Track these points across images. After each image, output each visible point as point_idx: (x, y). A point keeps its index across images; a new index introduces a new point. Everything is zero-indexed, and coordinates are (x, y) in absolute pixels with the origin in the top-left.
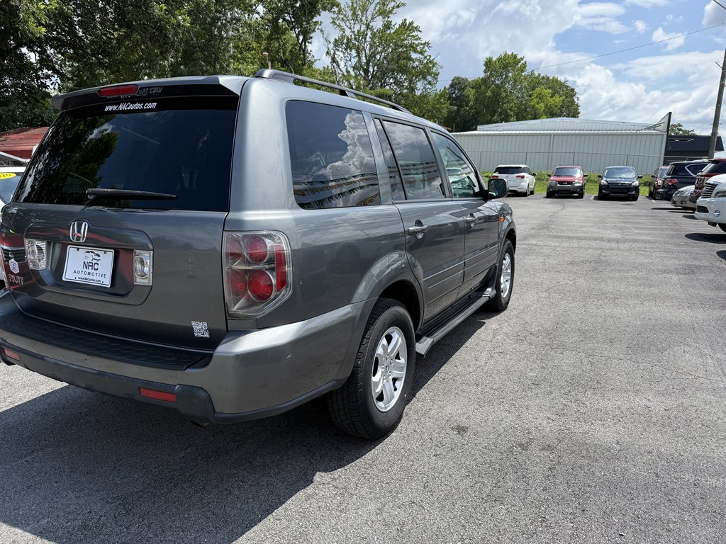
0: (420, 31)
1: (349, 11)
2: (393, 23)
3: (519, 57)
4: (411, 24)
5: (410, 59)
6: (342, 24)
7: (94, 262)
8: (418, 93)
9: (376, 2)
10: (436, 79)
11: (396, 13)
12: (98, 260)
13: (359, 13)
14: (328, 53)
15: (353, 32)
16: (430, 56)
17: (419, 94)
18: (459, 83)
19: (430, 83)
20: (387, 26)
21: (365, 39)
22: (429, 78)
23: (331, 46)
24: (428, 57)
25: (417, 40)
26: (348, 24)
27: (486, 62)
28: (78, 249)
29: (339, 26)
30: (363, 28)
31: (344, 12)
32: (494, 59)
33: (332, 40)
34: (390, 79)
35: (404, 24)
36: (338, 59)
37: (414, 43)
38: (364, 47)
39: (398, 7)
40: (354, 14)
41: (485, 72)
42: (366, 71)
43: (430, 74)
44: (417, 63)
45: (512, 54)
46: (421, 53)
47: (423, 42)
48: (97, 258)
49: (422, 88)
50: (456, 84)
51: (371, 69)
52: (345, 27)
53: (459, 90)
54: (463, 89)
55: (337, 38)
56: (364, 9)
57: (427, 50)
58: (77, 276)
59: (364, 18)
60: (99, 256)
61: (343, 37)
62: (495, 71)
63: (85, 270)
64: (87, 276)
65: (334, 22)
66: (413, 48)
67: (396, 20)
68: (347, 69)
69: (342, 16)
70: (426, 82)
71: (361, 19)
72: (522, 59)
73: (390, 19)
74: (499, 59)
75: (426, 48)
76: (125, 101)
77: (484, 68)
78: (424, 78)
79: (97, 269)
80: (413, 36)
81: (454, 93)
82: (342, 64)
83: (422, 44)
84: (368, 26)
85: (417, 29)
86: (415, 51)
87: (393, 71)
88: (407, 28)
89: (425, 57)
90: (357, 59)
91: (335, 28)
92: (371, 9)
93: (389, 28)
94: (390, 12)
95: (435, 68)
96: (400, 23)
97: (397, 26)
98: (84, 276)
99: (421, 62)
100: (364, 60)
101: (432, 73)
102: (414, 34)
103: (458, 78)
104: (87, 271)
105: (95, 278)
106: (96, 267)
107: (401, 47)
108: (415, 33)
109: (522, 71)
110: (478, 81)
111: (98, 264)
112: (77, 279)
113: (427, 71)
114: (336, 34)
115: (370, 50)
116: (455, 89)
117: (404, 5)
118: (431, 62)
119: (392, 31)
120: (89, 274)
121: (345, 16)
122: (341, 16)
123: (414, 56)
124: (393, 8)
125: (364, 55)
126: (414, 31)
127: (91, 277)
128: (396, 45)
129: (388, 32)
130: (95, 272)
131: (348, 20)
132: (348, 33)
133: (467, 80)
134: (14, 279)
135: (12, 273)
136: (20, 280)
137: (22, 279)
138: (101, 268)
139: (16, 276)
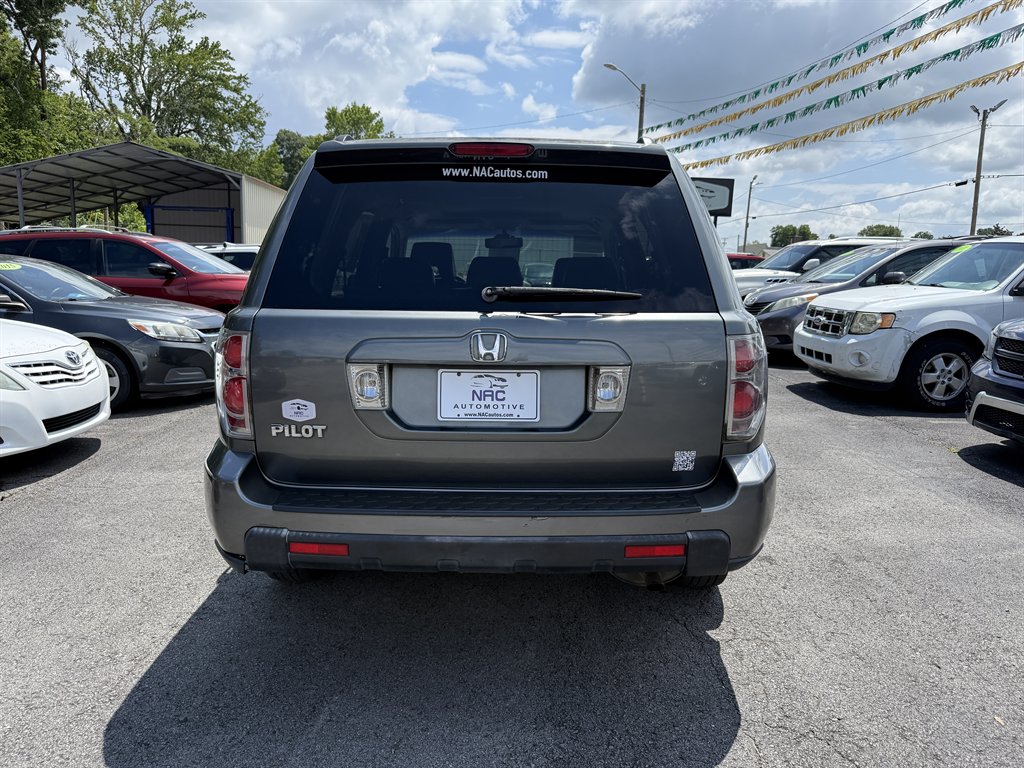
0: (232, 59)
1: (109, 11)
2: (187, 41)
3: (373, 111)
4: (216, 46)
5: (217, 97)
6: (99, 30)
8: (235, 148)
9: (156, 4)
10: (261, 131)
11: (191, 26)
12: (502, 387)
13: (128, 16)
14: (74, 72)
15: (120, 46)
16: (249, 96)
17: (236, 150)
18: (289, 140)
19: (252, 135)
20: (178, 43)
21: (141, 59)
22: (252, 128)
23: (81, 62)
24: (247, 98)
25: (228, 70)
26: (109, 31)
27: (329, 114)
28: (459, 374)
29: (92, 31)
30: (137, 41)
31: (101, 12)
32: (339, 111)
33: (82, 53)
34: (187, 125)
35: (204, 43)
36: (94, 84)
37: (224, 75)
38: (139, 71)
39: (193, 17)
40: (119, 17)
41: (328, 127)
42: (146, 108)
43: (252, 123)
44: (230, 105)
45: (363, 107)
46: (236, 90)
47: (237, 75)
48: (501, 383)
49: (240, 141)
50: (283, 140)
51: (154, 105)
52: (104, 35)
53: (289, 149)
54: (295, 149)
55: (91, 50)
56: (138, 13)
57: (245, 87)
58: (462, 413)
59: (136, 26)
60: (504, 380)
61: (100, 50)
62: (342, 127)
63: (477, 402)
64: (483, 411)
65: (82, 25)
66: (223, 81)
67: (193, 37)
68: (110, 101)
69: (99, 18)
70: (246, 134)
71: (131, 27)
72: (377, 115)
73: (183, 34)
74: (346, 112)
75: (243, 84)
76: (482, 164)
77: (326, 121)
78: (244, 127)
79: (504, 399)
80: (221, 64)
81: (282, 152)
82: (102, 93)
83: (235, 78)
84: (144, 38)
85: (225, 54)
86: (227, 87)
87: (191, 112)
88: (208, 50)
89: (243, 98)
90: (127, 88)
91: (86, 35)
92: (149, 15)
93: (180, 47)
94: (182, 22)
95: (258, 115)
96: (199, 41)
97: (193, 46)
98: (475, 411)
99: (234, 102)
100: (140, 90)
101: (255, 121)
102: (222, 61)
103: (285, 132)
104: (482, 403)
105: (501, 411)
107: (204, 78)
108: (224, 61)
109: (379, 131)
110: (319, 139)
111: (504, 392)
112: (462, 416)
113: (247, 118)
114: (88, 44)
115: (149, 76)
116: (282, 146)
117: (202, 15)
118: (254, 105)
119: (186, 52)
120: (488, 406)
121: (103, 18)
122: (95, 17)
123: (226, 93)
124: (185, 17)
125: (141, 84)
126: (221, 58)
127: (491, 411)
128: (193, 72)
129: (180, 52)
130: (500, 403)
131: (110, 25)
132: (110, 44)
133: (299, 136)
134: (293, 431)
135: (289, 422)
136: (315, 431)
137: (320, 429)
138: (511, 397)
139: (299, 426)
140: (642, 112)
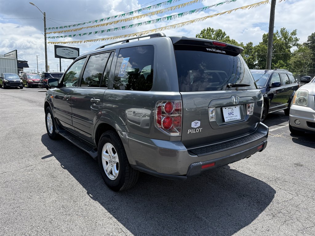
7: (232, 112)
12: (233, 111)
28: (226, 108)
48: (232, 110)
63: (229, 116)
64: (231, 118)
98: (229, 118)
104: (230, 116)
105: (233, 118)
106: (233, 113)
112: (227, 120)
120: (231, 117)
127: (232, 118)
130: (232, 115)
134: (194, 131)
135: (193, 128)
136: (200, 130)
137: (201, 129)
138: (235, 114)
139: (195, 129)
140: (45, 22)
